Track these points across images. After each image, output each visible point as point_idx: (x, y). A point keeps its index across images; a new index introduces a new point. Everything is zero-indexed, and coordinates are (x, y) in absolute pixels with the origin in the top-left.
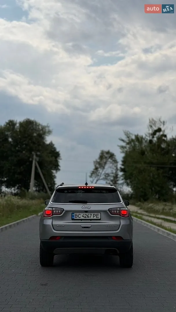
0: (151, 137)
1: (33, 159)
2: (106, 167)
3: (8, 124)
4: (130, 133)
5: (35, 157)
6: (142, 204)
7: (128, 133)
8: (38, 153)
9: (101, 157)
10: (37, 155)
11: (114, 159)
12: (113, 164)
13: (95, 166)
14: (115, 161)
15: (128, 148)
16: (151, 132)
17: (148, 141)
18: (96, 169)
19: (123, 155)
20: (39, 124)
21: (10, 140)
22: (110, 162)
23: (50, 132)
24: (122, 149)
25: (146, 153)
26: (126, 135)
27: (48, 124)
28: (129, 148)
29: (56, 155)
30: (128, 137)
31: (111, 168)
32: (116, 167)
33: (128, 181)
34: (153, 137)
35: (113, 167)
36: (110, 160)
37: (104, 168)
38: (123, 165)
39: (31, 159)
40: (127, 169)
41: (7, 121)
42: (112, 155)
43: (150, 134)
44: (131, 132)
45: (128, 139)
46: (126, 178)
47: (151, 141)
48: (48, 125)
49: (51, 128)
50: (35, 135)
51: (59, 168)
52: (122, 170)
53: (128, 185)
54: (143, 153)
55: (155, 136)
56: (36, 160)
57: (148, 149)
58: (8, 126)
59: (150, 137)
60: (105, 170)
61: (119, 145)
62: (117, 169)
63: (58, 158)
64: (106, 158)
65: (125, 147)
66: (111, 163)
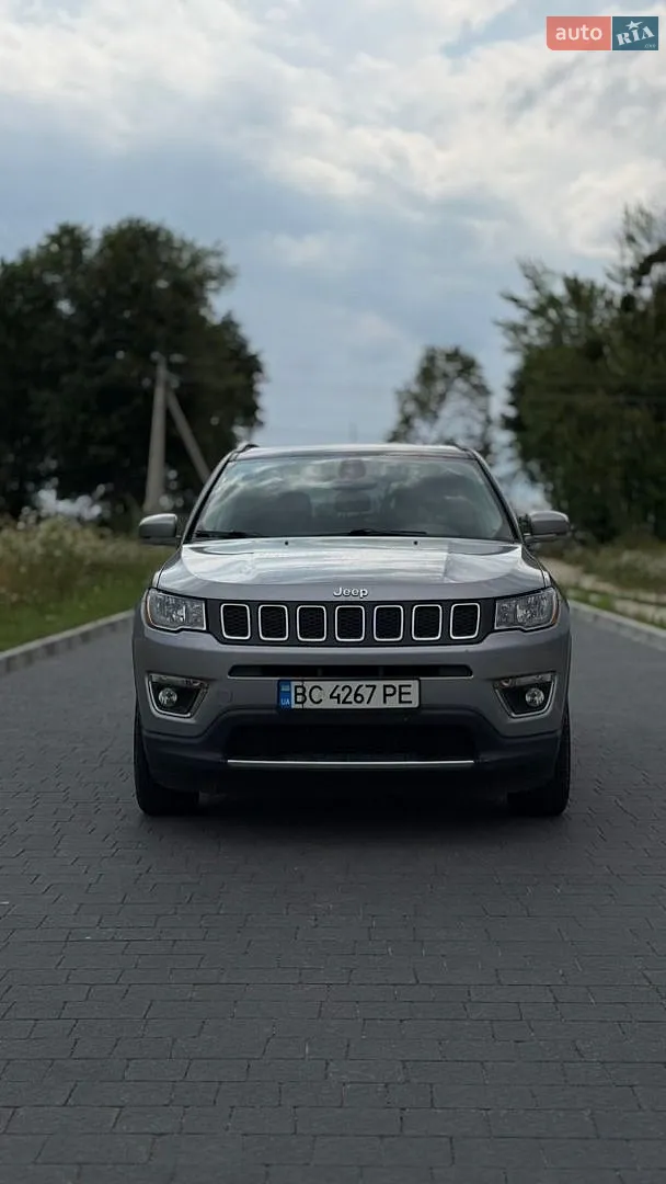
0: (630, 282)
1: (154, 381)
2: (446, 412)
3: (55, 239)
4: (546, 271)
5: (162, 372)
6: (590, 555)
7: (539, 269)
8: (177, 358)
9: (427, 375)
10: (171, 367)
11: (475, 381)
12: (472, 399)
13: (402, 411)
14: (482, 390)
15: (533, 332)
16: (630, 261)
17: (617, 302)
18: (407, 421)
19: (514, 362)
20: (184, 245)
21: (64, 306)
22: (460, 391)
23: (224, 275)
24: (511, 334)
25: (606, 350)
26: (527, 276)
27: (218, 243)
28: (541, 331)
29: (250, 366)
30: (537, 288)
31: (462, 414)
32: (485, 410)
33: (534, 466)
34: (638, 284)
35: (474, 412)
36: (460, 384)
37: (435, 416)
38: (512, 404)
39: (146, 382)
40: (528, 421)
41: (54, 230)
42: (467, 366)
43: (629, 272)
44: (550, 266)
45: (535, 294)
46: (526, 453)
47: (628, 302)
48: (219, 248)
49: (229, 262)
50: (162, 284)
51: (259, 415)
52: (509, 424)
53: (533, 479)
54: (594, 350)
55: (646, 280)
56: (167, 385)
57: (617, 336)
58: (55, 248)
59: (624, 283)
60: (440, 424)
61: (500, 318)
62: (489, 421)
63: (256, 376)
64: (445, 375)
65: (525, 329)
66: (465, 395)
